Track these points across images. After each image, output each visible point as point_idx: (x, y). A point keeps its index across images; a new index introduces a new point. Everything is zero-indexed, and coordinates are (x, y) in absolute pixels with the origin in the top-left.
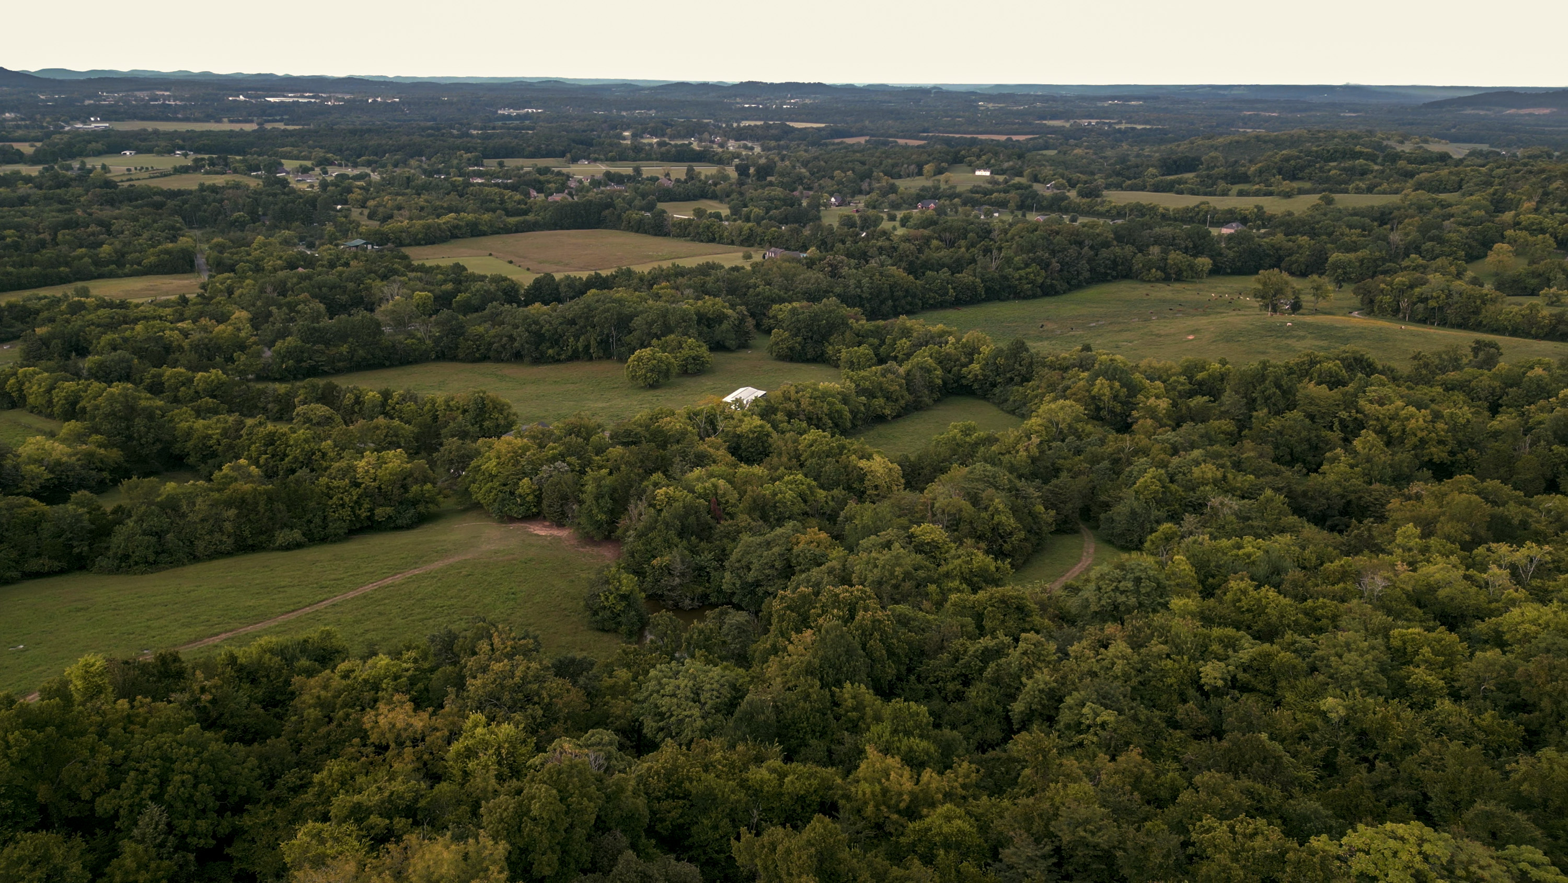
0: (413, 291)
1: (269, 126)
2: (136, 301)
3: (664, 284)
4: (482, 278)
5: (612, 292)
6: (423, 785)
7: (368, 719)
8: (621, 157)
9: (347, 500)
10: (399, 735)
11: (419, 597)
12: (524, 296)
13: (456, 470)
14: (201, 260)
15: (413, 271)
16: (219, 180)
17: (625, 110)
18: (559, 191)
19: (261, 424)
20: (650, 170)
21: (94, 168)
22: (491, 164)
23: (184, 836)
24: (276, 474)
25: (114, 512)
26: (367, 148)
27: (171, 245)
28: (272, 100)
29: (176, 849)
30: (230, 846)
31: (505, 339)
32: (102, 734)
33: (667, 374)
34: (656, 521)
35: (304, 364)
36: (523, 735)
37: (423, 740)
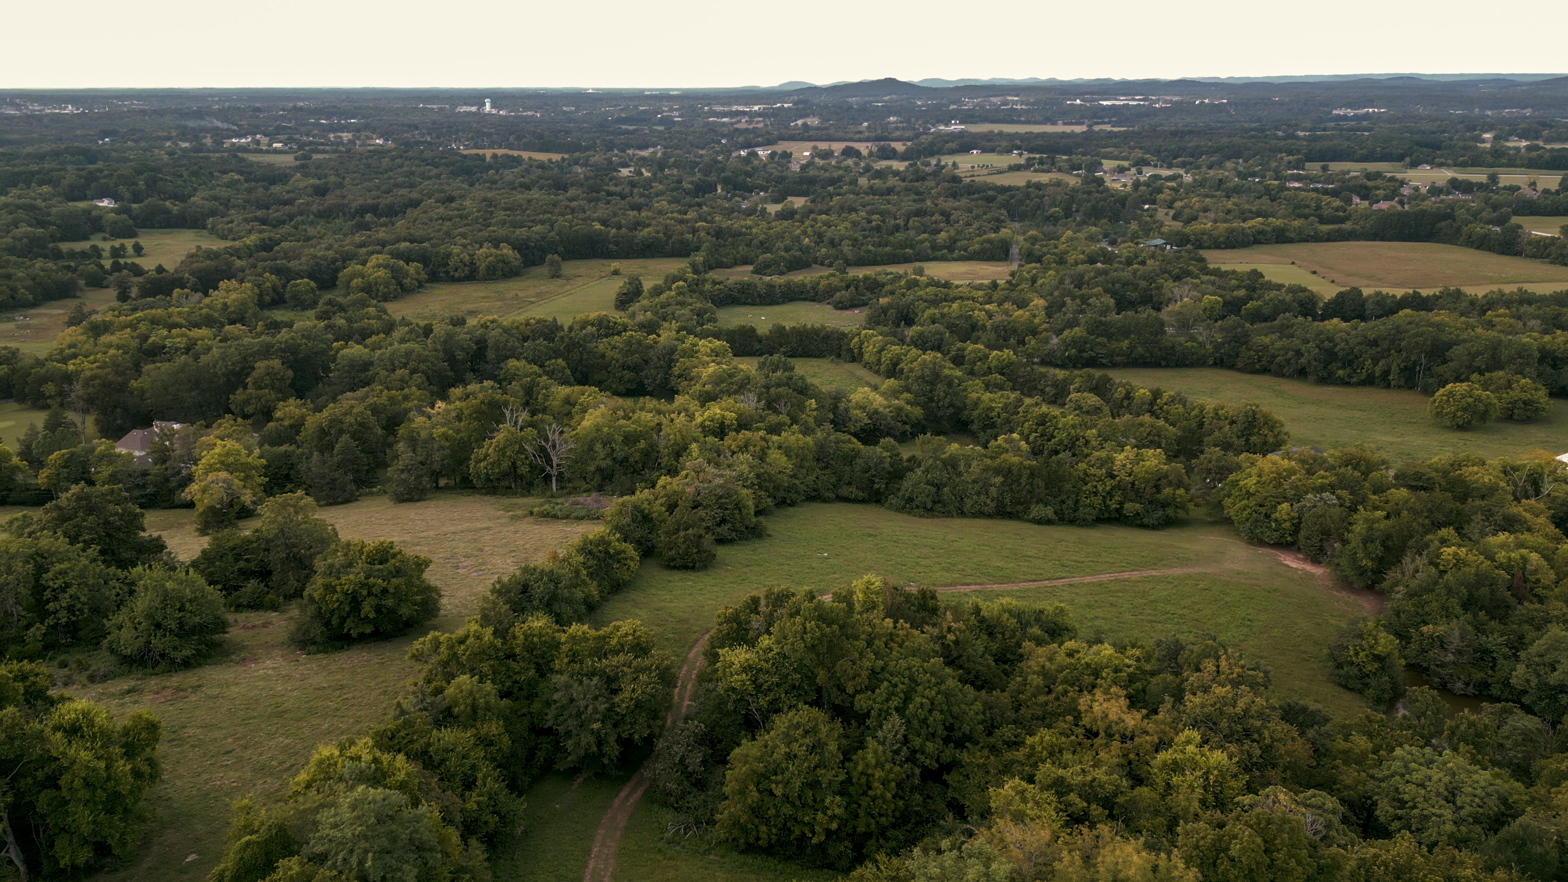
0: (1203, 295)
1: (1097, 128)
2: (956, 282)
3: (1502, 311)
4: (1279, 287)
5: (1430, 314)
6: (1125, 783)
7: (1083, 702)
8: (1476, 162)
9: (1100, 489)
10: (1109, 727)
11: (1152, 598)
12: (1322, 309)
13: (1213, 480)
14: (1015, 250)
15: (1207, 274)
16: (1044, 178)
17: (1490, 109)
18: (1387, 198)
19: (1037, 404)
20: (1507, 178)
21: (947, 165)
22: (1314, 168)
23: (915, 752)
24: (1041, 452)
25: (909, 460)
26: (1184, 149)
27: (993, 235)
28: (1105, 103)
29: (907, 760)
30: (948, 774)
31: (1291, 354)
32: (870, 644)
33: (1484, 416)
34: (1436, 583)
35: (1085, 355)
36: (1235, 769)
37: (1132, 739)
